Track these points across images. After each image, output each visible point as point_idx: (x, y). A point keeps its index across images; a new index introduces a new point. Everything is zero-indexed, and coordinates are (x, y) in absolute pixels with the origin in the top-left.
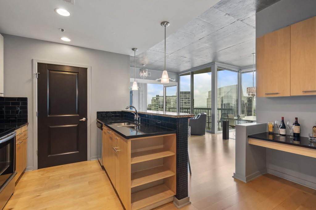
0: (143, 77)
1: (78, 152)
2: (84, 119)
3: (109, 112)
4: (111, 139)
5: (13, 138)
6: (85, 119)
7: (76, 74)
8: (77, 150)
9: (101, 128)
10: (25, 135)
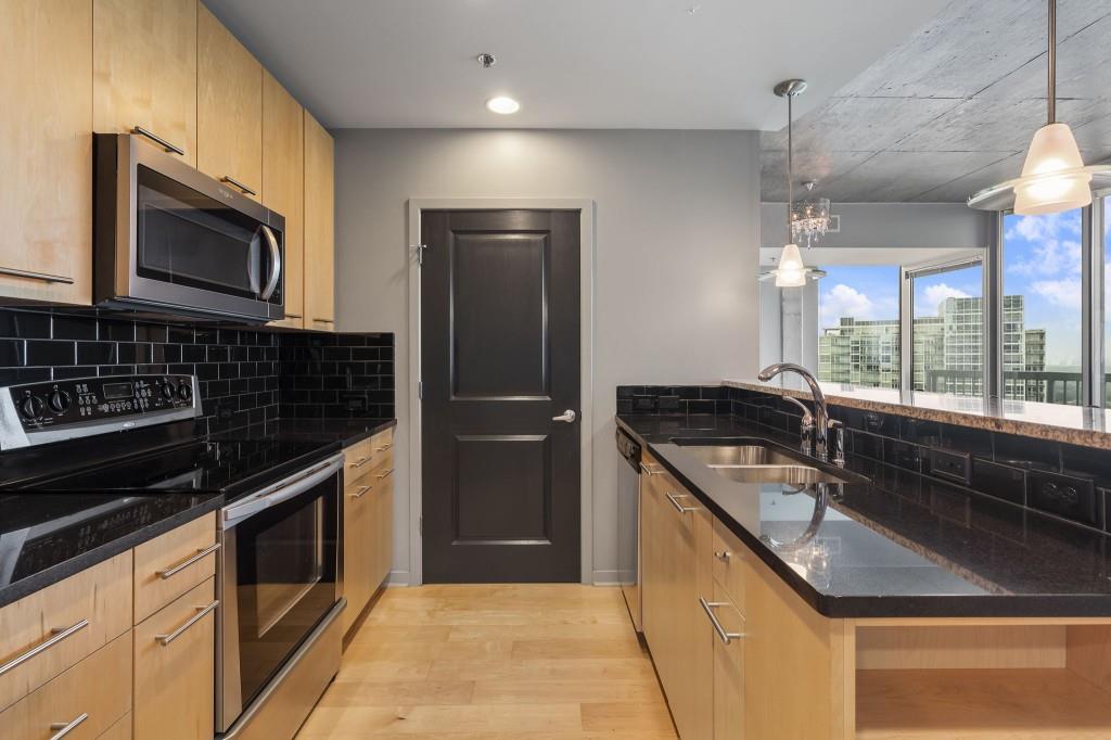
0: (805, 237)
1: (547, 542)
2: (569, 415)
3: (662, 388)
4: (689, 537)
5: (335, 475)
6: (573, 413)
7: (540, 237)
8: (545, 535)
9: (635, 458)
10: (384, 463)
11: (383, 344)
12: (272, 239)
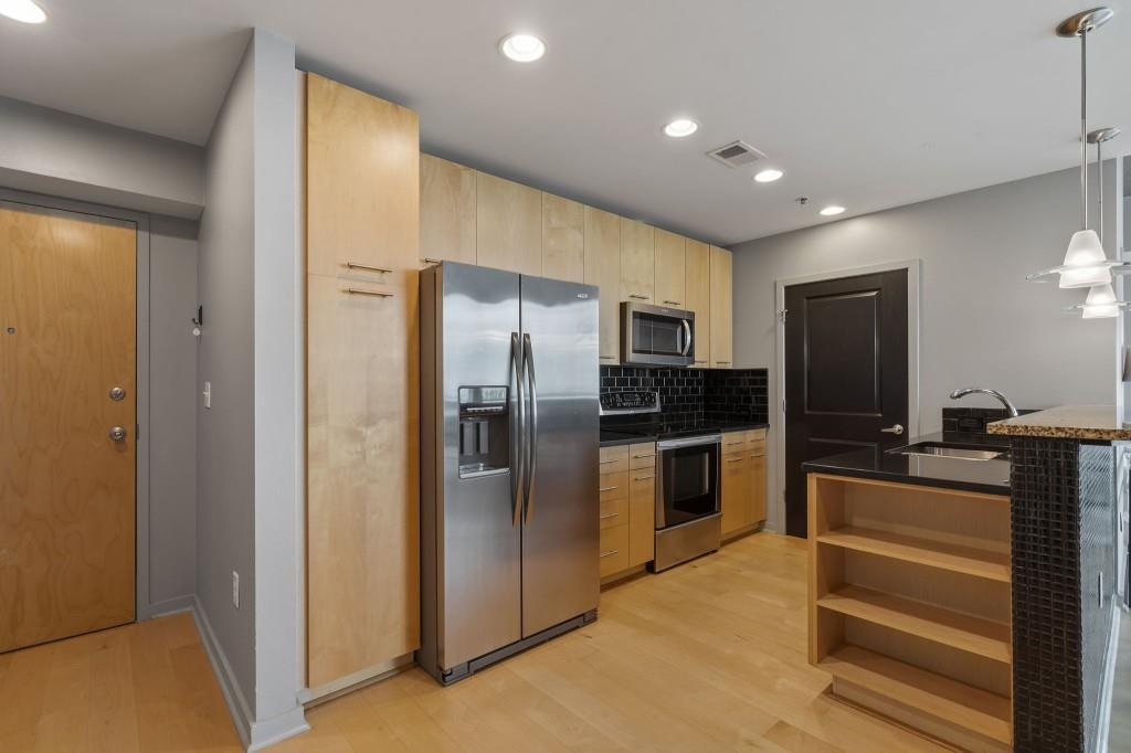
2: (898, 428)
5: (714, 444)
6: (901, 427)
7: (873, 294)
10: (757, 450)
11: (760, 376)
12: (686, 325)
